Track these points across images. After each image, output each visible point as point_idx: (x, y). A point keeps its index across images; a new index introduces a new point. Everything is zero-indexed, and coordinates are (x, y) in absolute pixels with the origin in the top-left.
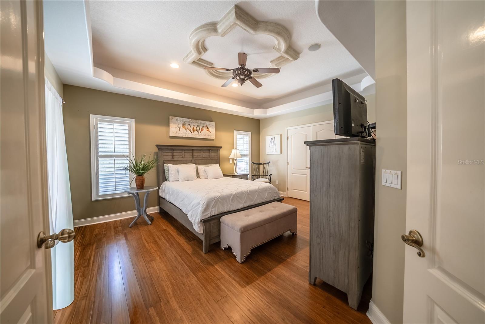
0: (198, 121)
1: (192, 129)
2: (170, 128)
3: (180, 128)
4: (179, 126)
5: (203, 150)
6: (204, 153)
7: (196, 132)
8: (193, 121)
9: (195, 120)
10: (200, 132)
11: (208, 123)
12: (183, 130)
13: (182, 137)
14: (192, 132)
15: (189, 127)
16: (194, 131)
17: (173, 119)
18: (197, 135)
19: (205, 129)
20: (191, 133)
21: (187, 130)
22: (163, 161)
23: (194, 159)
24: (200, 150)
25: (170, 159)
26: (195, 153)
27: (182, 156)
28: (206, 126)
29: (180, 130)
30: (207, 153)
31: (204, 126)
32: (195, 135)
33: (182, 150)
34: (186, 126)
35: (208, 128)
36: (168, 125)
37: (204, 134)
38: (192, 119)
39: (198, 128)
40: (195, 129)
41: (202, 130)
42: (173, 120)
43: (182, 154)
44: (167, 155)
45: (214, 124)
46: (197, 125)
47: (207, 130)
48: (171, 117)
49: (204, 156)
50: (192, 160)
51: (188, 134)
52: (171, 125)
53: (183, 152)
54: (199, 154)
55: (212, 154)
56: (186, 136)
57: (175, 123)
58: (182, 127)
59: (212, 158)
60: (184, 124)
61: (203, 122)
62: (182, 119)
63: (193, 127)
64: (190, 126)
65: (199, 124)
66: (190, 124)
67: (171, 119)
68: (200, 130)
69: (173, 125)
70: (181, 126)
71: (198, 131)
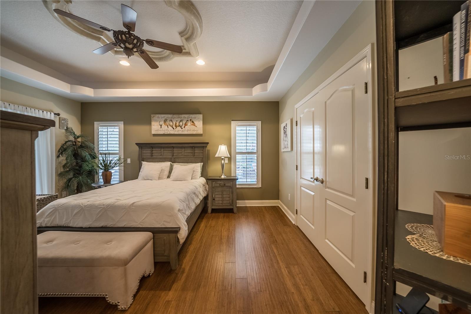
0: (180, 116)
1: (174, 125)
2: (152, 126)
3: (161, 125)
4: (161, 123)
5: (184, 148)
6: (185, 151)
7: (179, 128)
8: (175, 116)
9: (177, 115)
10: (183, 128)
11: (193, 116)
12: (164, 127)
13: (164, 134)
14: (175, 127)
15: (171, 124)
16: (176, 127)
17: (154, 116)
18: (180, 131)
19: (189, 123)
20: (174, 129)
21: (169, 127)
22: (143, 158)
23: (174, 157)
24: (182, 148)
25: (149, 157)
26: (176, 151)
27: (160, 154)
28: (191, 120)
29: (161, 127)
30: (189, 151)
31: (188, 120)
32: (178, 131)
33: (161, 147)
34: (168, 123)
35: (193, 122)
36: (150, 123)
37: (189, 129)
38: (174, 114)
39: (181, 124)
40: (178, 124)
41: (186, 125)
42: (154, 118)
43: (161, 152)
44: (147, 152)
45: (201, 116)
46: (179, 119)
47: (193, 125)
48: (152, 116)
49: (185, 154)
50: (171, 158)
51: (170, 131)
52: (153, 123)
53: (162, 150)
54: (181, 151)
55: (196, 151)
56: (168, 133)
57: (156, 121)
58: (163, 125)
59: (195, 156)
60: (165, 121)
61: (186, 116)
62: (163, 115)
63: (176, 123)
64: (172, 122)
65: (182, 119)
66: (172, 120)
67: (153, 117)
68: (184, 125)
69: (154, 123)
70: (162, 123)
71: (181, 127)
